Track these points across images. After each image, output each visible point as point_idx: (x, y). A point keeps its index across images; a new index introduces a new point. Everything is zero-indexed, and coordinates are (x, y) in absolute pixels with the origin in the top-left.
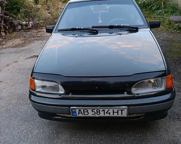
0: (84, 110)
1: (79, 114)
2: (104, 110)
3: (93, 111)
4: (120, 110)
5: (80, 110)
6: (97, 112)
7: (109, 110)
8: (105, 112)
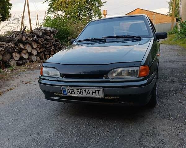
0: (71, 89)
1: (68, 94)
2: (85, 90)
3: (78, 90)
4: (97, 90)
5: (68, 90)
6: (81, 92)
7: (89, 90)
8: (87, 92)
